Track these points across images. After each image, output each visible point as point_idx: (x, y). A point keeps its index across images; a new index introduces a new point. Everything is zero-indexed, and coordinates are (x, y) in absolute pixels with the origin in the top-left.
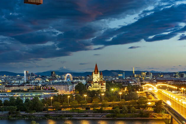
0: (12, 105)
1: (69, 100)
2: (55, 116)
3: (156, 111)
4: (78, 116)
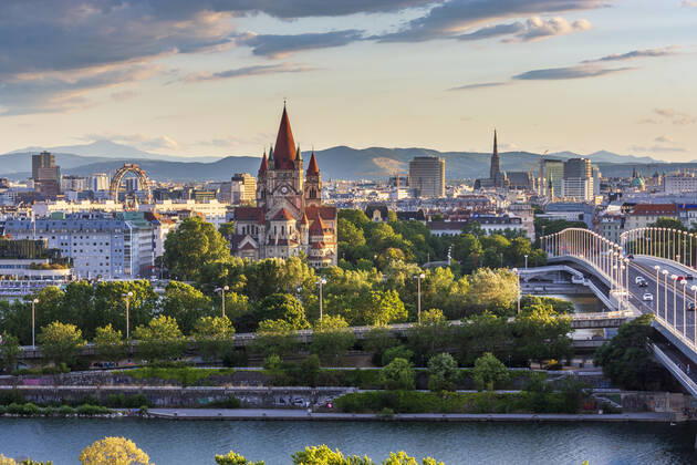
1: (133, 312)
2: (52, 403)
3: (615, 379)
4: (182, 401)
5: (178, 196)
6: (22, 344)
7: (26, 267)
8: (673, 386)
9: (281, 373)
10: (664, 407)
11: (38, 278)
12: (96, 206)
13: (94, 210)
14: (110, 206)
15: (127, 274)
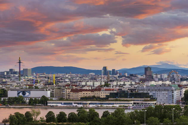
1: (174, 114)
6: (141, 123)
7: (143, 100)
11: (147, 104)
12: (164, 83)
13: (163, 84)
14: (168, 82)
15: (173, 103)
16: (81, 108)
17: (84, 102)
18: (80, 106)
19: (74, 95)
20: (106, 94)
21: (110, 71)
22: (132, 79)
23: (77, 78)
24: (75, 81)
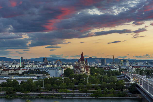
0: (9, 86)
1: (59, 82)
2: (46, 96)
3: (131, 92)
4: (67, 95)
5: (66, 64)
6: (42, 87)
7: (42, 75)
8: (139, 93)
9: (81, 91)
10: (138, 96)
11: (44, 77)
12: (53, 66)
14: (55, 66)
15: (58, 76)
16: (9, 79)
17: (10, 76)
18: (8, 78)
19: (4, 72)
20: (23, 72)
21: (25, 60)
22: (36, 64)
23: (6, 63)
24: (5, 65)
